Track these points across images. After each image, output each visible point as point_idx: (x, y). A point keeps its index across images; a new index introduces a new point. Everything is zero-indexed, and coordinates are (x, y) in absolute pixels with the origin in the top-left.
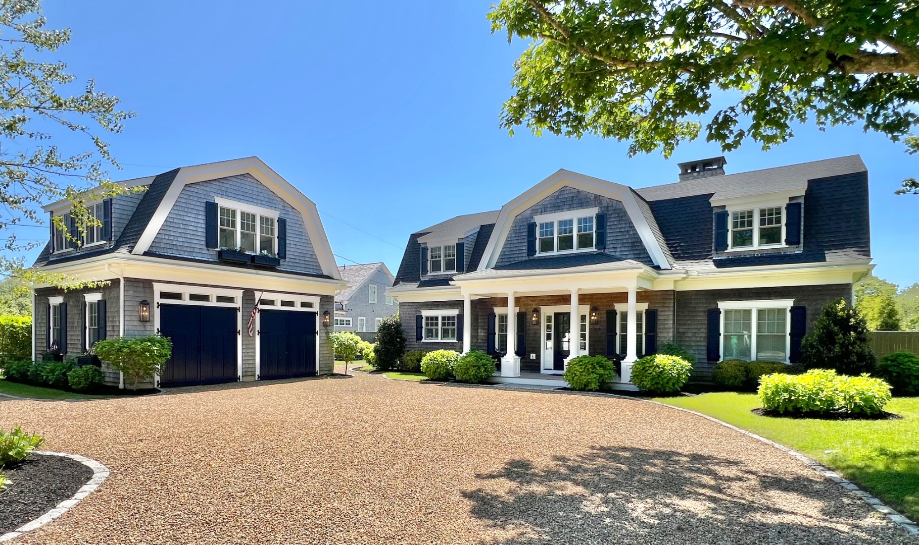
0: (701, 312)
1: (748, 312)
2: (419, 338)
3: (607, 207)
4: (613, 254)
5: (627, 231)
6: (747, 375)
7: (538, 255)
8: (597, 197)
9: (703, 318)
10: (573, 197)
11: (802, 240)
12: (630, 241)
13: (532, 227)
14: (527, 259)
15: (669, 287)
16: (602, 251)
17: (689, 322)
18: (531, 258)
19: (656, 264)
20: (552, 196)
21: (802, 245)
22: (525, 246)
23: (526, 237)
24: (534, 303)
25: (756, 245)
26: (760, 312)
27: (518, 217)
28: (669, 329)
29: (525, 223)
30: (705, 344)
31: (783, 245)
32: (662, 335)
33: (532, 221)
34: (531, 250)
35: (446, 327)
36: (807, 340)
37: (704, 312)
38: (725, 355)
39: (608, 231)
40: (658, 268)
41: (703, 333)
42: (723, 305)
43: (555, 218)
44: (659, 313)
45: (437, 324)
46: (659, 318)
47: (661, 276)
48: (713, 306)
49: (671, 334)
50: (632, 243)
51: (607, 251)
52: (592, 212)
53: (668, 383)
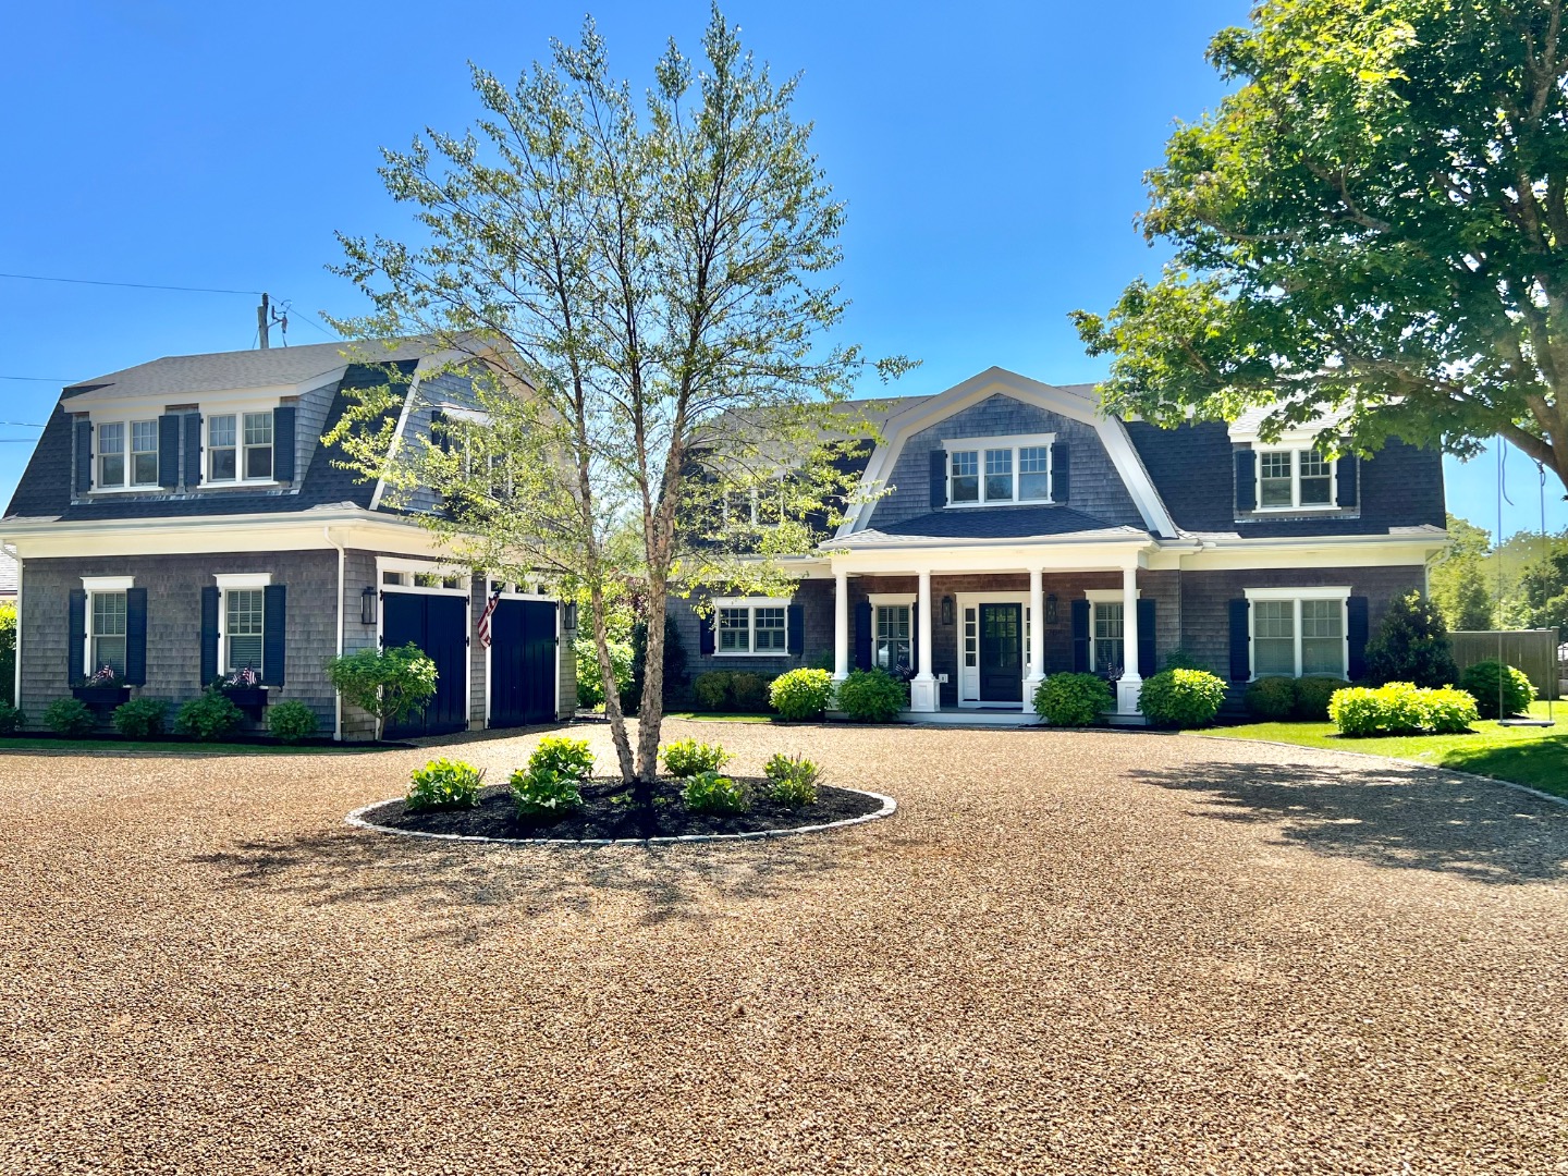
0: (1218, 604)
1: (1287, 606)
2: (707, 647)
3: (1071, 433)
4: (1082, 509)
5: (1105, 475)
6: (1296, 698)
7: (949, 505)
8: (1052, 416)
9: (1222, 613)
10: (1012, 413)
11: (1359, 501)
12: (1108, 490)
13: (938, 458)
14: (929, 511)
15: (1174, 565)
16: (1063, 504)
17: (1202, 620)
18: (937, 510)
19: (1151, 529)
20: (973, 408)
21: (1358, 507)
22: (925, 490)
23: (927, 474)
24: (944, 588)
25: (1296, 506)
26: (1306, 604)
27: (912, 440)
28: (1175, 630)
29: (926, 451)
30: (1227, 653)
31: (1334, 506)
32: (1163, 640)
33: (939, 448)
34: (938, 496)
35: (765, 628)
36: (1372, 646)
37: (1225, 604)
38: (1256, 671)
39: (1072, 472)
40: (1156, 535)
41: (1223, 637)
42: (1253, 594)
43: (981, 445)
44: (1158, 606)
45: (745, 623)
46: (1158, 613)
47: (1164, 549)
48: (1237, 595)
49: (1177, 639)
50: (1112, 493)
51: (1071, 505)
52: (1047, 440)
53: (1197, 709)
